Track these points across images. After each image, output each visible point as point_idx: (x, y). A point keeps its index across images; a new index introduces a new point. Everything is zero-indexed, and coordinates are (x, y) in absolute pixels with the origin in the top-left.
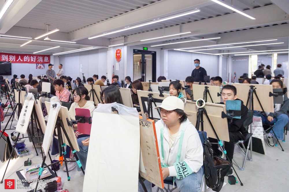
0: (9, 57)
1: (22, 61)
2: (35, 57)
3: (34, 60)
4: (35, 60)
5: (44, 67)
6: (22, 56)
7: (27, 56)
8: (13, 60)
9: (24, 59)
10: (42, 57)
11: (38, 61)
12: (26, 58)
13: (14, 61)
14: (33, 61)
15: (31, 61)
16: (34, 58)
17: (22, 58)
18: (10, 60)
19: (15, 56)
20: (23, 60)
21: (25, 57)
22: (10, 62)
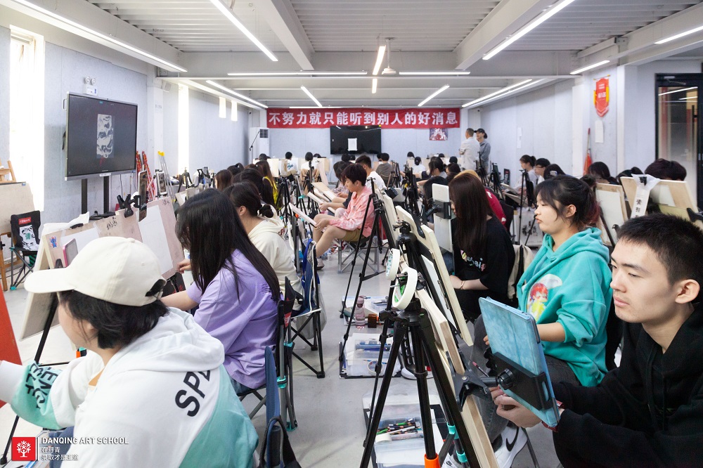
0: (377, 117)
1: (401, 123)
2: (428, 114)
3: (424, 120)
4: (427, 121)
5: (447, 136)
6: (402, 113)
7: (410, 113)
8: (385, 123)
9: (406, 119)
10: (442, 114)
11: (433, 123)
12: (409, 118)
13: (387, 124)
14: (423, 122)
15: (420, 123)
16: (425, 116)
17: (402, 118)
18: (378, 124)
19: (388, 114)
20: (404, 121)
21: (407, 114)
22: (377, 126)
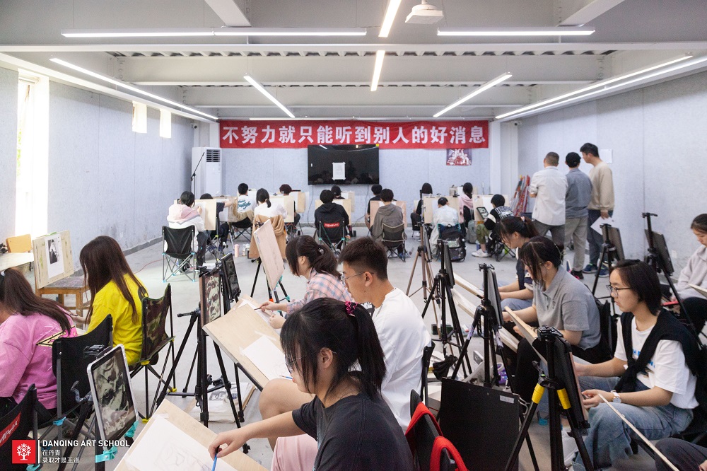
0: (373, 133)
1: (406, 141)
2: (444, 129)
3: (439, 138)
4: (443, 139)
5: (470, 159)
6: (408, 127)
7: (419, 128)
8: (384, 141)
9: (414, 135)
10: (464, 129)
11: (452, 141)
12: (417, 134)
13: (387, 142)
14: (437, 140)
15: (433, 141)
16: (440, 131)
17: (407, 134)
18: (375, 142)
19: (388, 128)
20: (410, 139)
21: (416, 129)
22: (375, 145)
